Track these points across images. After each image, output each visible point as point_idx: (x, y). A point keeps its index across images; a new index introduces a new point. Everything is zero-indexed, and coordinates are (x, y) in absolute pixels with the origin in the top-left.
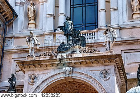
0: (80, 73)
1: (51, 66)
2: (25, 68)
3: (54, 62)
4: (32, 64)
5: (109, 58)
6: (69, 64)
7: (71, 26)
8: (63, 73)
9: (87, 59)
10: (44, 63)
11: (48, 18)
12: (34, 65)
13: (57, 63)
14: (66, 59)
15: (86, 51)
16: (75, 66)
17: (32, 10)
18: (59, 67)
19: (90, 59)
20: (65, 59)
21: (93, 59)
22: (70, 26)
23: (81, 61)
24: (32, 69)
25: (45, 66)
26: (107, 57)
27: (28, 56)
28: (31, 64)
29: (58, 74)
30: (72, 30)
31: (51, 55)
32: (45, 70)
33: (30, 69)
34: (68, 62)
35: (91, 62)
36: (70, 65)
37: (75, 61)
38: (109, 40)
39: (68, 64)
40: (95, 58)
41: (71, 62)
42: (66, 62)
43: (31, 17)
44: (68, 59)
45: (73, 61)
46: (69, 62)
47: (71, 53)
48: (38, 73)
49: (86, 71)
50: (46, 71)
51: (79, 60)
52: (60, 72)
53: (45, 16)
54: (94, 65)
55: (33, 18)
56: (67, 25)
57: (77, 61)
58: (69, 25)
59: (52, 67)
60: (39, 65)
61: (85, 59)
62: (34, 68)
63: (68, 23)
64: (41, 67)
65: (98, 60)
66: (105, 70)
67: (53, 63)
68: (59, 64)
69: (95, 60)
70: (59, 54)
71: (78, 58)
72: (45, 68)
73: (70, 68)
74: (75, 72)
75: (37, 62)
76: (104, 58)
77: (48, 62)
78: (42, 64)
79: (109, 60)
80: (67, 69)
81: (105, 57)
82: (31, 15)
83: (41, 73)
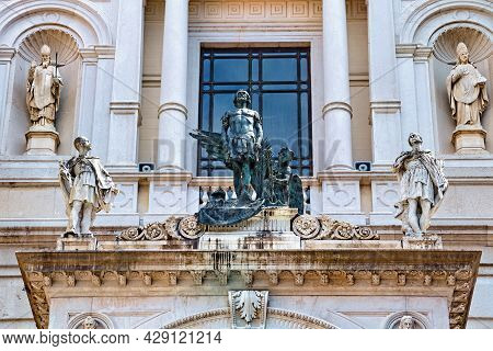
0: (298, 318)
1: (174, 281)
2: (53, 282)
3: (190, 263)
4: (90, 268)
5: (427, 265)
6: (254, 276)
7: (255, 127)
8: (224, 313)
9: (336, 261)
10: (146, 268)
11: (116, 117)
12: (97, 274)
13: (202, 268)
14: (245, 256)
15: (323, 234)
16: (279, 288)
17: (47, 81)
18: (208, 287)
19: (349, 262)
20: (239, 256)
21: (362, 262)
22: (251, 127)
23: (307, 267)
24: (86, 289)
25: (147, 278)
26: (420, 257)
27: (66, 236)
28: (85, 268)
29: (205, 316)
30: (259, 143)
31: (170, 238)
32: (144, 296)
33: (76, 289)
34: (250, 267)
35: (350, 277)
36: (257, 285)
37: (282, 267)
38: (419, 194)
39: (248, 279)
40: (368, 257)
41: (262, 268)
42: (243, 268)
43: (39, 110)
44: (251, 257)
45: (274, 267)
46: (253, 267)
47: (259, 236)
48: (112, 309)
49: (325, 314)
50: (150, 304)
51: (299, 261)
52: (213, 310)
53: (101, 106)
54: (360, 288)
55: (48, 113)
56: (242, 124)
57: (292, 267)
58: (249, 123)
59: (178, 288)
60: (120, 273)
61: (324, 261)
62: (95, 286)
63: (243, 114)
64: (127, 281)
65: (382, 268)
66: (407, 314)
67: (184, 268)
68: (209, 277)
69: (367, 266)
70: (205, 237)
71: (297, 256)
72: (143, 290)
73: (259, 293)
74: (279, 314)
75: (112, 258)
76: (407, 263)
77: (164, 261)
78: (137, 269)
79: (428, 272)
80: (246, 296)
81: (411, 258)
82: (43, 99)
83: (127, 309)
